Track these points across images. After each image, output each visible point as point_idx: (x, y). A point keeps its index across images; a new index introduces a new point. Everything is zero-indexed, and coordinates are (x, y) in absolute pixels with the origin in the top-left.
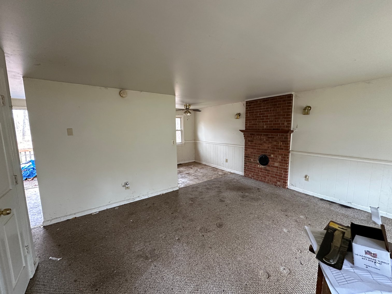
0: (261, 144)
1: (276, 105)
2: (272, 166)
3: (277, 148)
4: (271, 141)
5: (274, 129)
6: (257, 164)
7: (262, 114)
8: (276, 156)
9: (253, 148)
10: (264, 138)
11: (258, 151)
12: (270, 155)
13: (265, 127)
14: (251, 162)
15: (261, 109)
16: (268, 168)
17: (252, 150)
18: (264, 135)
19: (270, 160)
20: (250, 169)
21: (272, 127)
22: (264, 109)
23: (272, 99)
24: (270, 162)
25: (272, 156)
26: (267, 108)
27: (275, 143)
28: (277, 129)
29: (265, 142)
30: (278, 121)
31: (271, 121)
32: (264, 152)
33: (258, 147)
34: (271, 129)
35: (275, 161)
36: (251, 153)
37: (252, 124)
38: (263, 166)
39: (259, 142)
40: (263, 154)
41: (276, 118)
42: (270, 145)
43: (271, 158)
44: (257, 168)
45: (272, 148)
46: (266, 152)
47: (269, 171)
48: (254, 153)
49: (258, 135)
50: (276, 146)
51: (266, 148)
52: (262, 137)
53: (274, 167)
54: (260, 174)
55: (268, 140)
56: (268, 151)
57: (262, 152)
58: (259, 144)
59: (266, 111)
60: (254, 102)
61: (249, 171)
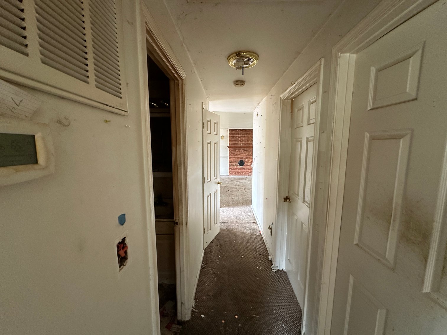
0: (240, 154)
1: (247, 133)
2: (246, 166)
3: (248, 156)
4: (245, 152)
5: (247, 146)
6: (238, 166)
7: (240, 138)
8: (248, 160)
9: (235, 157)
10: (242, 151)
11: (238, 159)
12: (245, 160)
13: (242, 145)
14: (233, 166)
15: (239, 135)
16: (244, 167)
17: (234, 158)
18: (242, 149)
19: (245, 162)
20: (233, 170)
21: (246, 145)
22: (241, 135)
23: (245, 130)
24: (245, 164)
25: (246, 160)
26: (243, 135)
27: (247, 153)
28: (249, 146)
29: (242, 153)
30: (249, 142)
31: (245, 142)
32: (242, 159)
33: (238, 156)
34: (245, 146)
35: (248, 163)
36: (233, 160)
37: (233, 143)
38: (241, 167)
39: (238, 153)
40: (241, 160)
41: (247, 140)
42: (245, 155)
43: (246, 161)
44: (238, 168)
45: (246, 156)
46: (243, 159)
47: (245, 168)
48: (236, 160)
49: (239, 149)
50: (248, 154)
51: (243, 156)
52: (241, 151)
53: (247, 166)
54: (240, 171)
55: (244, 152)
56: (244, 158)
57: (240, 159)
58: (238, 154)
59: (242, 136)
60: (234, 131)
61: (232, 171)
